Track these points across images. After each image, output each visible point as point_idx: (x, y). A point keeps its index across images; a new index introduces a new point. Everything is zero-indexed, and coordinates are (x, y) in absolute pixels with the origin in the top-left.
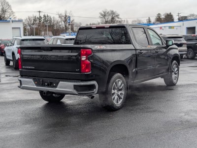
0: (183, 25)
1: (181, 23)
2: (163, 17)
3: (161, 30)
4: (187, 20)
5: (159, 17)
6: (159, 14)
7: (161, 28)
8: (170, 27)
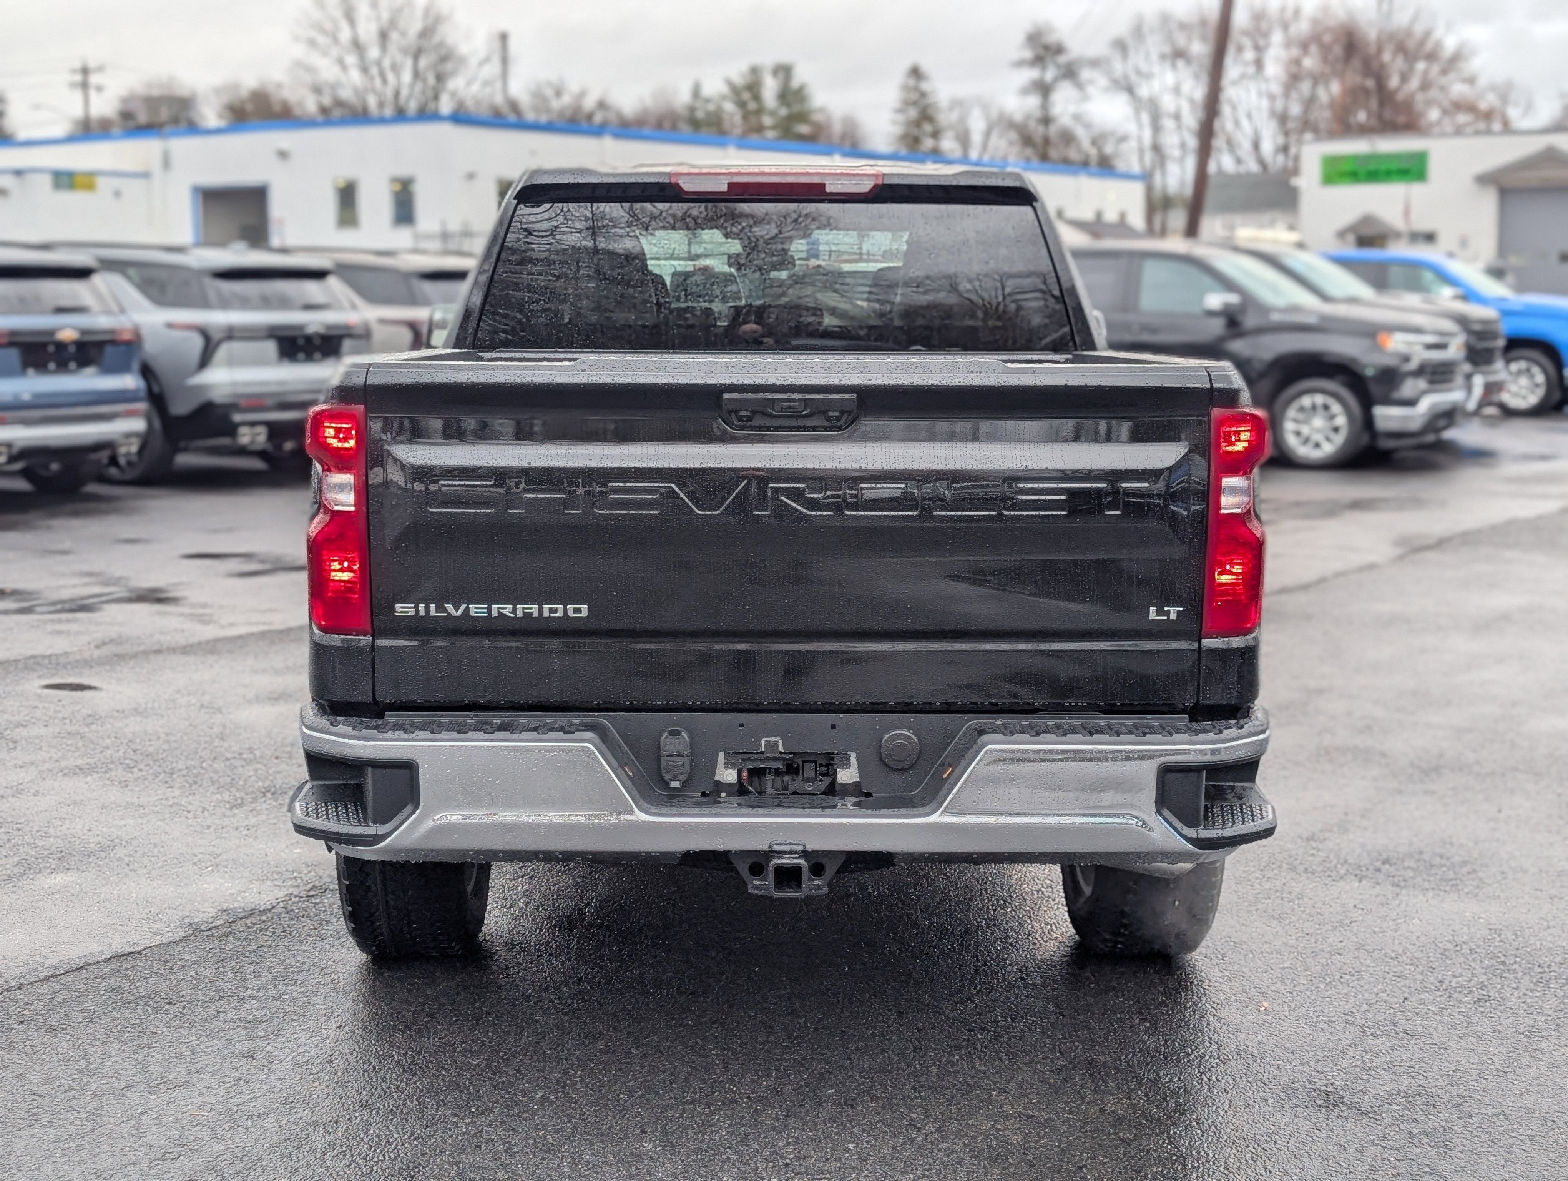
8: (67, 181)
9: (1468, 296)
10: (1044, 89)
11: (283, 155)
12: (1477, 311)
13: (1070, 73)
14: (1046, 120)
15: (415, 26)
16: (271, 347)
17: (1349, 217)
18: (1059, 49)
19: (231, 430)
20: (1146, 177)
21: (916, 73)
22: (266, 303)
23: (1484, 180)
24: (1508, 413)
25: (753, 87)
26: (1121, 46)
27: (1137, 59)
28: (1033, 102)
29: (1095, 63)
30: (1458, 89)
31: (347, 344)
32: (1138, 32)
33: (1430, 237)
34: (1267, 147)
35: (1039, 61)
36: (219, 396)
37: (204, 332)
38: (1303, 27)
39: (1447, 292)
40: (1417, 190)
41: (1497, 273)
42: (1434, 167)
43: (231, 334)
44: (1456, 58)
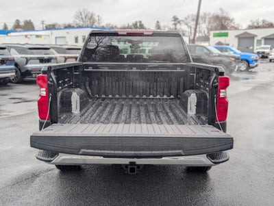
0: (52, 34)
1: (48, 32)
2: (22, 24)
3: (27, 39)
4: (55, 29)
5: (18, 24)
6: (18, 20)
7: (26, 36)
8: (37, 36)
9: (235, 53)
10: (175, 24)
11: (68, 33)
12: (237, 56)
13: (179, 22)
14: (176, 29)
15: (90, 16)
16: (38, 61)
17: (217, 42)
18: (177, 19)
19: (31, 75)
20: (189, 36)
21: (158, 22)
22: (37, 54)
23: (236, 36)
24: (241, 71)
25: (136, 24)
26: (186, 19)
27: (188, 20)
28: (174, 26)
29: (182, 21)
30: (232, 24)
31: (52, 61)
32: (188, 16)
33: (228, 45)
34: (206, 33)
35: (175, 20)
36: (29, 69)
37: (26, 58)
38: (211, 16)
39: (232, 52)
40: (227, 38)
41: (238, 49)
42: (229, 35)
43: (31, 59)
44: (232, 20)
